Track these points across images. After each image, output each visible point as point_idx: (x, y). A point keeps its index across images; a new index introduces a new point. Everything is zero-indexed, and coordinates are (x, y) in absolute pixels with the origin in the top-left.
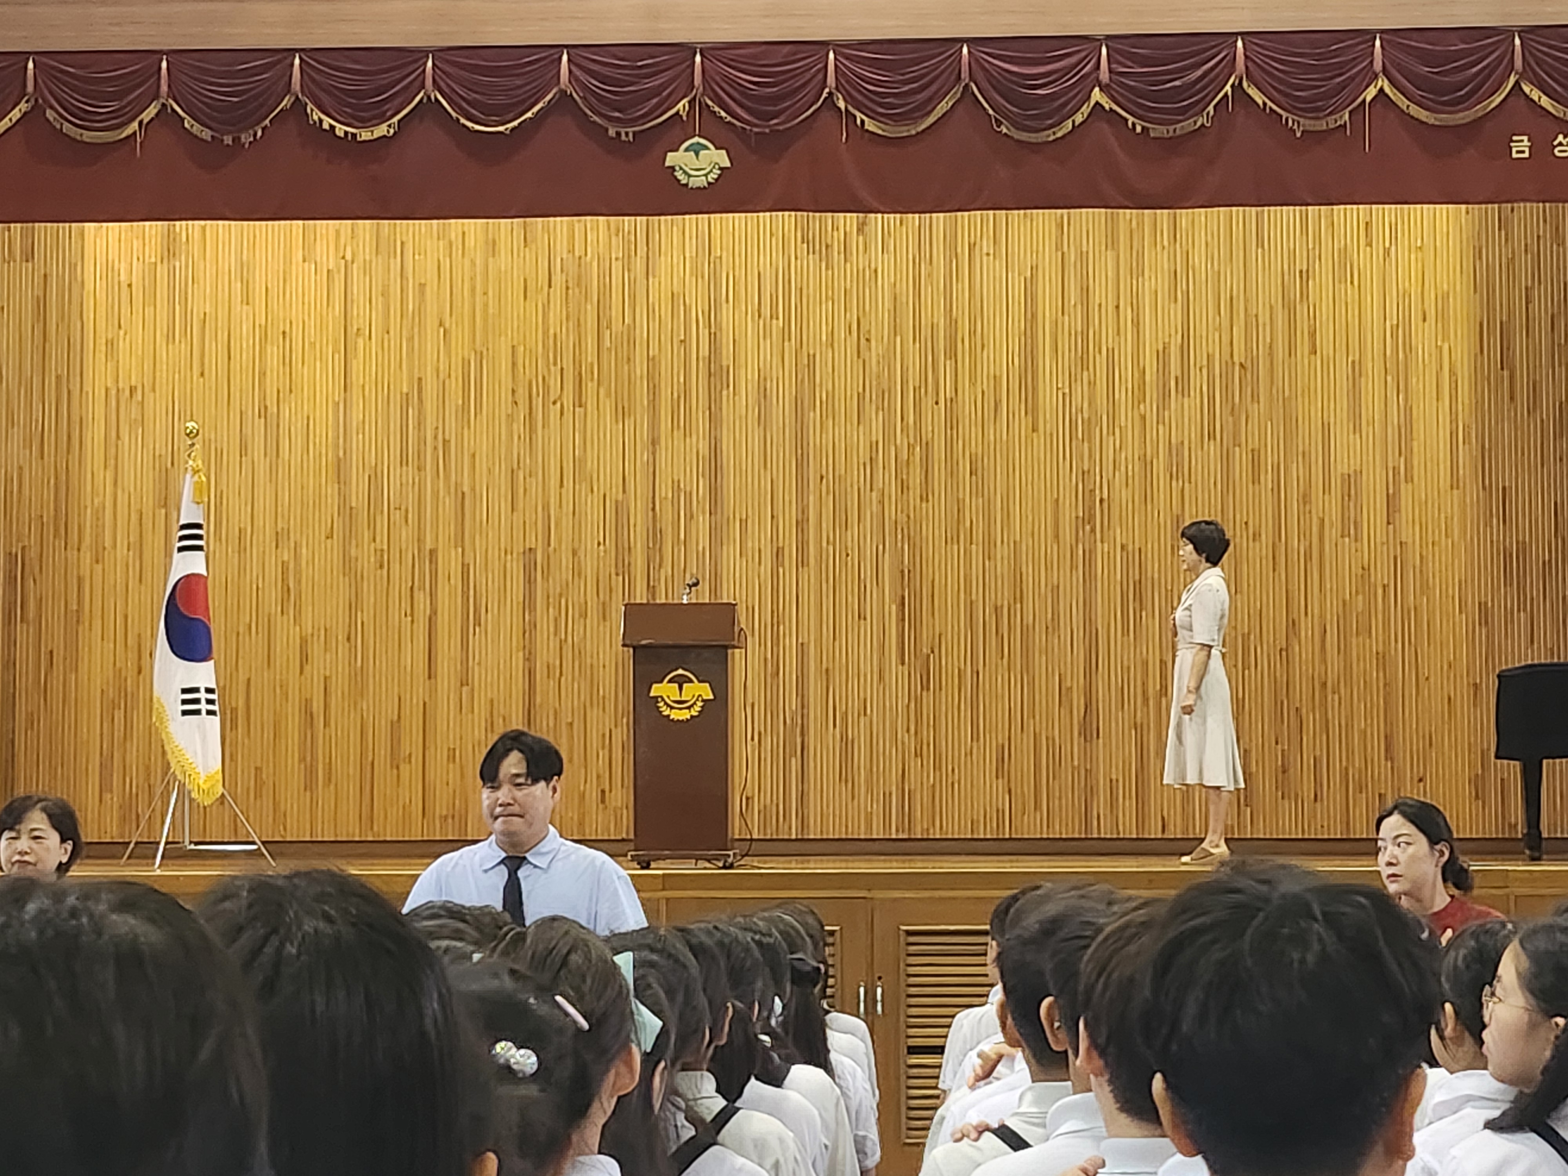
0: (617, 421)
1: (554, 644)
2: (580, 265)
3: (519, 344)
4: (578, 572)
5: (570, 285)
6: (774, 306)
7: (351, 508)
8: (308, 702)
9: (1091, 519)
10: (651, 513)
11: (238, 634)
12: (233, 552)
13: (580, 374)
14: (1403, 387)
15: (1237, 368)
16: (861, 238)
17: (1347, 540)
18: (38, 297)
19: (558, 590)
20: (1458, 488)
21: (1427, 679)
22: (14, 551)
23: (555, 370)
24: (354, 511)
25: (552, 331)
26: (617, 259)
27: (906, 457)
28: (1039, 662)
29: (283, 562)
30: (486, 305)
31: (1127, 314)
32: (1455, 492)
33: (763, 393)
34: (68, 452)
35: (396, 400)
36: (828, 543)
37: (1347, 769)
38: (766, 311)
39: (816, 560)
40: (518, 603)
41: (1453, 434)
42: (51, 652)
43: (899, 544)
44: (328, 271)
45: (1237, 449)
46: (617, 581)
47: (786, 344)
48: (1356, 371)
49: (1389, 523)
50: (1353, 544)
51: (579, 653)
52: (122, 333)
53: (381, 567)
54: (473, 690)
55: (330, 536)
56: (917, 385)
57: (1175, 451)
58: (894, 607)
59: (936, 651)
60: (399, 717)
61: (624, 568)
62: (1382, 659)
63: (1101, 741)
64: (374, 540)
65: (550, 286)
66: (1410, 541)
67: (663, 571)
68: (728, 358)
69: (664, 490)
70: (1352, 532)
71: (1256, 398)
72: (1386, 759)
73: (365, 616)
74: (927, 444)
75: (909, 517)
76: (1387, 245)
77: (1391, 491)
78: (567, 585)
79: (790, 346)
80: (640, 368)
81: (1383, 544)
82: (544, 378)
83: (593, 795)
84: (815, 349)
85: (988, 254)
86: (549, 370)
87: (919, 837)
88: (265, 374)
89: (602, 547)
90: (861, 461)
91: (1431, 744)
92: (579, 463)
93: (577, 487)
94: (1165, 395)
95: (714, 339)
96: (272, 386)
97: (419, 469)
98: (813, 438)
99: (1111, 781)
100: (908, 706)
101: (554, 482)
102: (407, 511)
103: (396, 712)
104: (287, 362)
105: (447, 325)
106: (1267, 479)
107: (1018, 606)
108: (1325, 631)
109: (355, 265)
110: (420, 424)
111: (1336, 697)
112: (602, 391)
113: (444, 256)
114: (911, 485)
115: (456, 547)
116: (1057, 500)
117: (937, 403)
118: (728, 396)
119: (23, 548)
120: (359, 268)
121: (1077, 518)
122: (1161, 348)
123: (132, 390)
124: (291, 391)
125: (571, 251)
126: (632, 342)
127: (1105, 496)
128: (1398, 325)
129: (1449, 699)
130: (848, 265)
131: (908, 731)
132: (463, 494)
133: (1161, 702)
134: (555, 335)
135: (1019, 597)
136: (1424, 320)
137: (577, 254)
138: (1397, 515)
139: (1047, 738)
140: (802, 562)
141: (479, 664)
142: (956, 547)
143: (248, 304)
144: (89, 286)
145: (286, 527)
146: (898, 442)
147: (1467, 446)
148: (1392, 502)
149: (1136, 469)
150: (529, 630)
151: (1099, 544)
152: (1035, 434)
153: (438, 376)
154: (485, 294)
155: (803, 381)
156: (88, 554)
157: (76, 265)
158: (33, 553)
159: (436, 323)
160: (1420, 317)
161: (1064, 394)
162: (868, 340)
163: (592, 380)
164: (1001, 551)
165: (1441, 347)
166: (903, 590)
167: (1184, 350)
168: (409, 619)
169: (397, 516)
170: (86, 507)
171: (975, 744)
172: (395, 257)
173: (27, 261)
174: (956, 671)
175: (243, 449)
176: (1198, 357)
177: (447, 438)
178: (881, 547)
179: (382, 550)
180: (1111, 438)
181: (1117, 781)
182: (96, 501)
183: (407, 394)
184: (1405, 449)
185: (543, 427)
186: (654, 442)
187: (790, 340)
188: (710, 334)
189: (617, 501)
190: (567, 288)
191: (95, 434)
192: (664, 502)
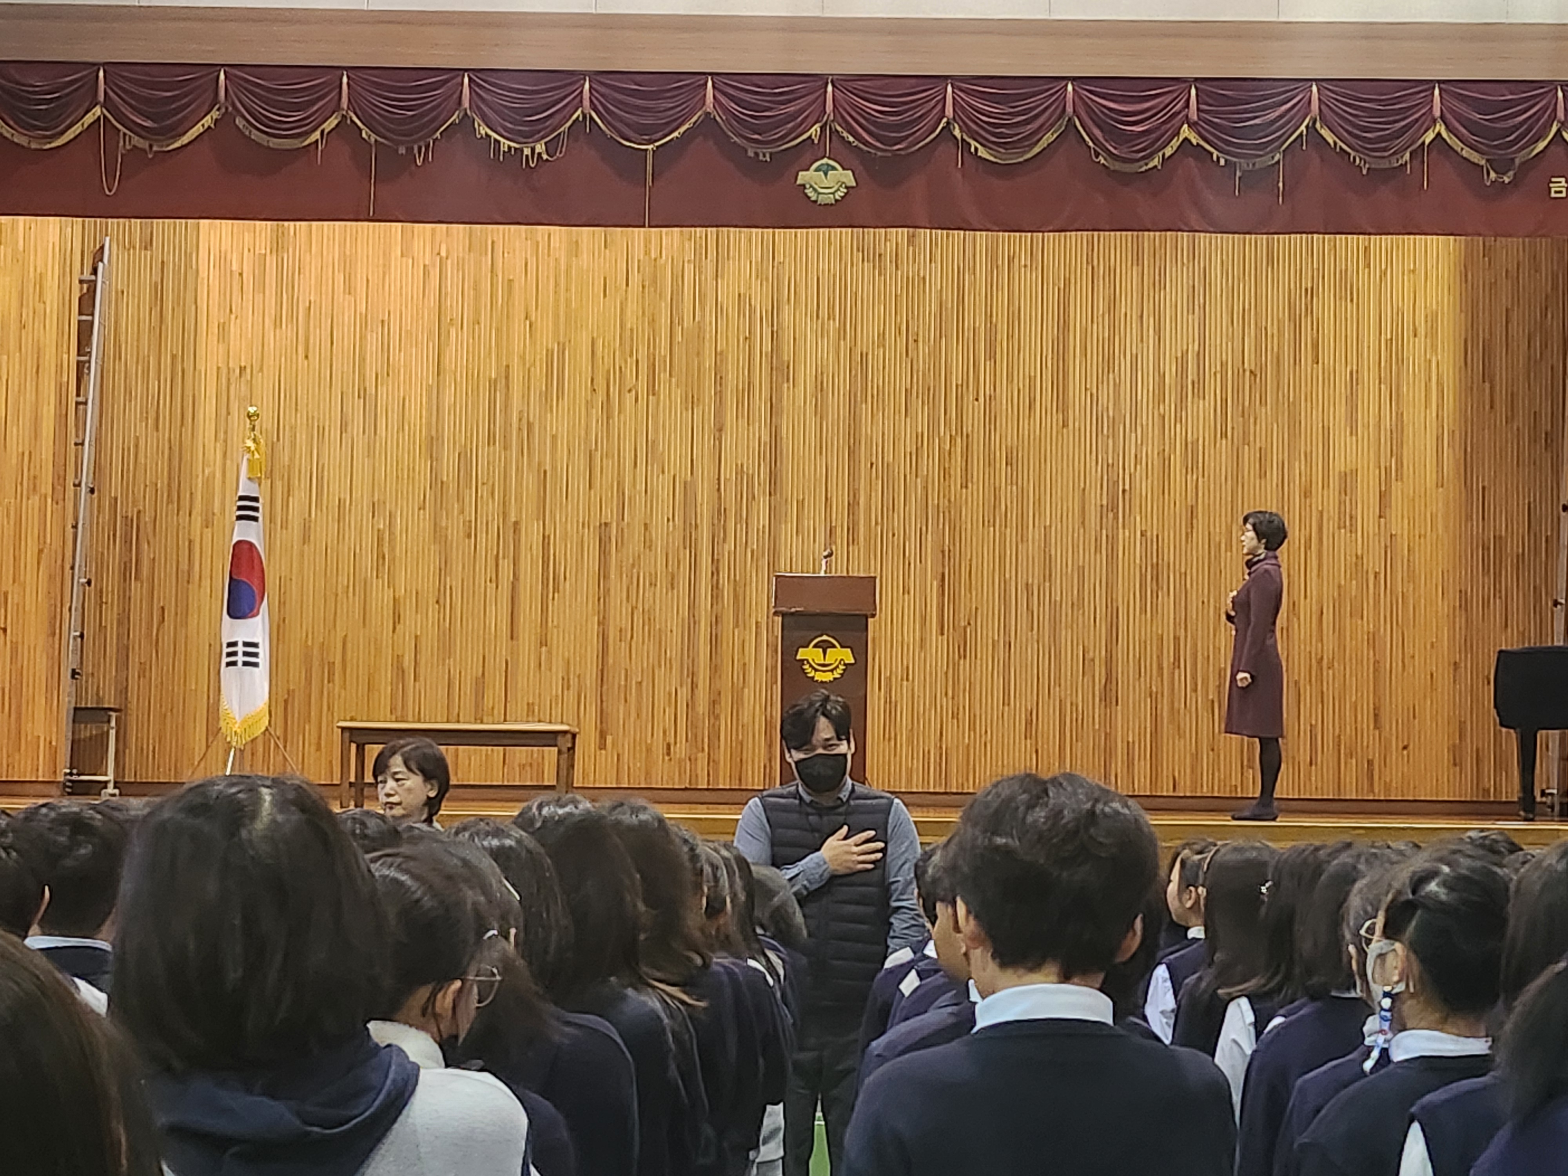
0: (687, 409)
1: (626, 610)
2: (655, 266)
3: (598, 336)
4: (648, 544)
5: (647, 283)
6: (831, 308)
7: (442, 483)
8: (399, 658)
9: (1114, 508)
10: (716, 494)
11: (337, 595)
12: (333, 520)
13: (654, 365)
14: (1396, 395)
15: (1248, 373)
16: (911, 248)
17: (1343, 531)
18: (156, 283)
19: (631, 561)
20: (1442, 486)
21: (1413, 657)
22: (130, 515)
23: (630, 361)
24: (445, 486)
25: (629, 326)
26: (689, 261)
27: (948, 447)
28: (1065, 635)
29: (379, 530)
30: (568, 301)
31: (1149, 322)
32: (1441, 490)
33: (820, 387)
34: (182, 424)
35: (484, 387)
36: (876, 523)
37: (1339, 736)
38: (824, 312)
39: (865, 539)
40: (594, 571)
41: (1439, 439)
42: (163, 608)
43: (941, 526)
44: (425, 266)
45: (1246, 447)
46: (685, 554)
47: (842, 342)
48: (1354, 380)
49: (1380, 517)
50: (1348, 535)
51: (649, 620)
52: (233, 317)
53: (469, 536)
54: (551, 648)
55: (422, 508)
56: (960, 382)
57: (1190, 448)
58: (935, 583)
59: (972, 623)
60: (483, 674)
61: (690, 542)
62: (1373, 640)
63: (1119, 707)
64: (462, 512)
65: (627, 285)
66: (1399, 532)
67: (726, 547)
68: (789, 355)
69: (728, 472)
70: (1348, 523)
71: (1263, 402)
72: (1376, 727)
73: (454, 581)
74: (967, 436)
75: (949, 501)
76: (1383, 267)
77: (1383, 489)
78: (639, 556)
79: (845, 345)
80: (709, 362)
81: (1374, 535)
82: (620, 368)
83: (659, 750)
84: (868, 347)
85: (1025, 266)
86: (626, 362)
87: (954, 790)
88: (364, 360)
89: (671, 523)
90: (908, 450)
91: (1414, 717)
92: (651, 446)
93: (649, 468)
94: (1182, 399)
95: (774, 336)
96: (371, 370)
97: (505, 449)
98: (865, 428)
99: (1128, 743)
100: (946, 673)
101: (629, 464)
102: (493, 485)
103: (481, 670)
104: (386, 348)
105: (533, 319)
106: (1274, 476)
107: (1047, 584)
108: (1322, 613)
109: (449, 262)
110: (507, 406)
111: (1331, 672)
112: (673, 380)
113: (531, 256)
114: (952, 473)
115: (538, 520)
116: (1084, 490)
117: (977, 400)
118: (788, 388)
119: (139, 512)
120: (452, 264)
121: (1102, 506)
122: (1179, 355)
123: (242, 369)
124: (388, 375)
125: (647, 253)
126: (701, 338)
127: (1127, 487)
128: (1391, 339)
129: (1432, 675)
130: (899, 273)
131: (946, 694)
132: (545, 472)
133: (1173, 673)
134: (632, 330)
135: (1048, 576)
136: (1415, 336)
137: (653, 256)
138: (1388, 509)
139: (1072, 704)
140: (852, 539)
141: (558, 627)
142: (992, 529)
143: (350, 293)
144: (203, 273)
145: (382, 498)
146: (942, 434)
147: (1451, 450)
148: (1384, 497)
149: (1155, 463)
150: (603, 597)
151: (1121, 531)
152: (1065, 430)
153: (524, 364)
154: (567, 290)
155: (856, 375)
156: (199, 518)
157: (191, 254)
158: (147, 518)
159: (523, 317)
160: (1411, 333)
161: (1091, 395)
162: (916, 341)
163: (665, 370)
164: (1034, 534)
165: (1430, 361)
166: (943, 566)
167: (1199, 356)
168: (494, 585)
169: (484, 491)
170: (197, 476)
171: (1006, 708)
172: (486, 254)
173: (146, 249)
174: (990, 641)
175: (344, 428)
176: (1212, 365)
177: (531, 419)
178: (924, 528)
179: (470, 521)
180: (1133, 435)
181: (1134, 742)
182: (206, 472)
183: (496, 380)
184: (1397, 452)
185: (619, 412)
186: (720, 430)
187: (845, 339)
188: (772, 332)
189: (685, 483)
190: (643, 287)
191: (208, 409)
192: (728, 484)
